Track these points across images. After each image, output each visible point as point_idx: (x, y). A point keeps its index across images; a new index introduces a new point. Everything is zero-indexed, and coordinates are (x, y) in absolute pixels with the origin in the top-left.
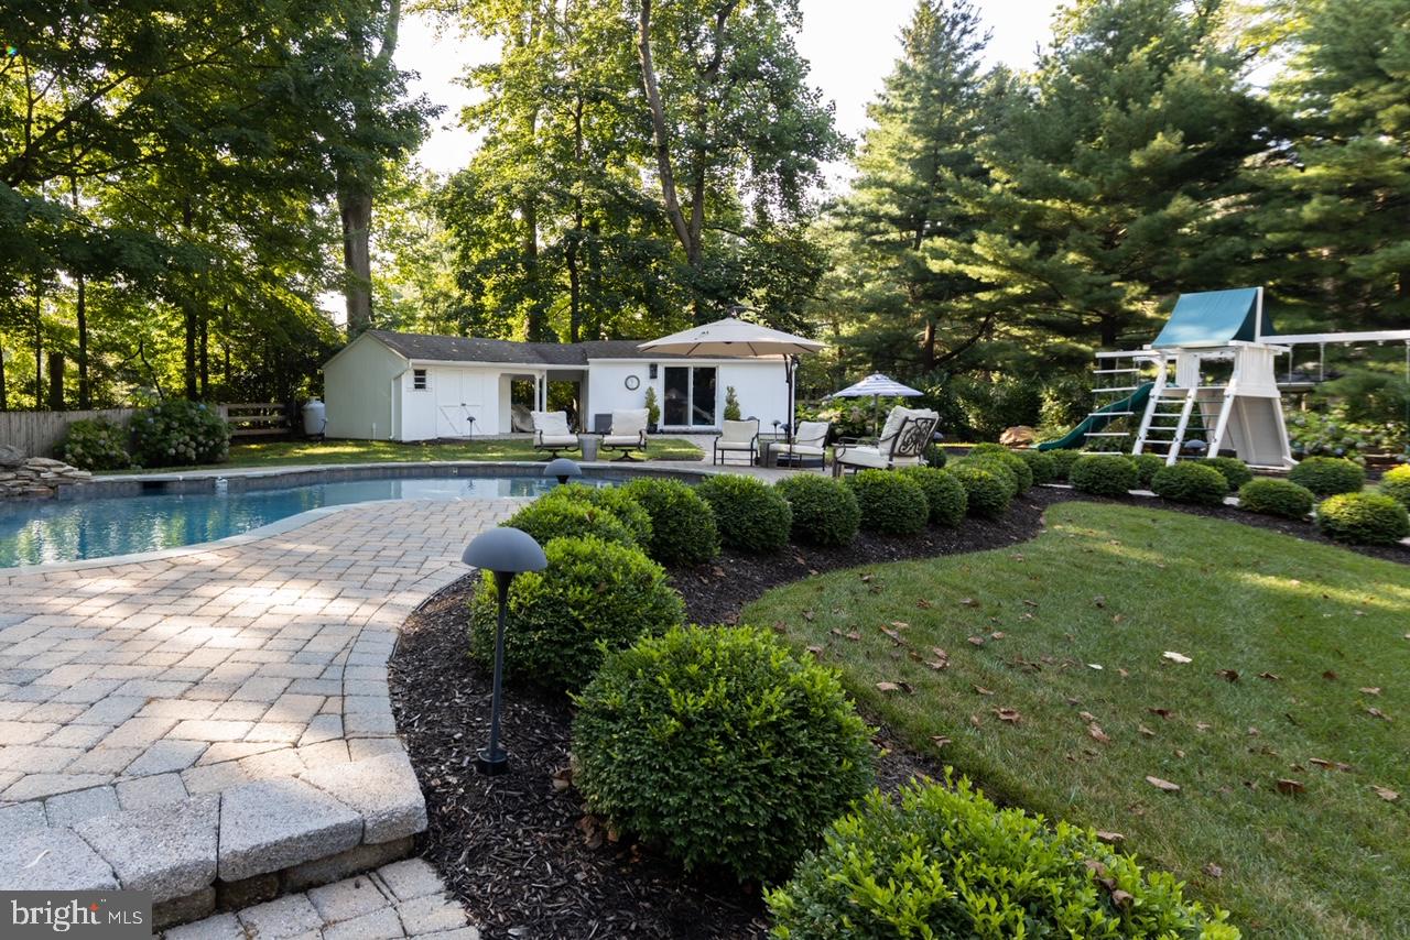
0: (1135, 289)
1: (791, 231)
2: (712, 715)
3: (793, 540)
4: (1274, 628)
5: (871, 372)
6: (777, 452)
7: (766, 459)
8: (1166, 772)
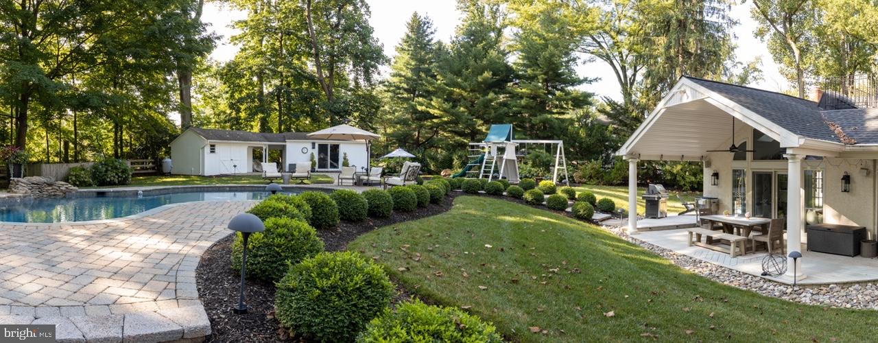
0: (480, 122)
1: (368, 91)
2: (333, 287)
3: (368, 215)
4: (513, 233)
5: (397, 148)
6: (362, 180)
7: (359, 183)
8: (484, 284)
